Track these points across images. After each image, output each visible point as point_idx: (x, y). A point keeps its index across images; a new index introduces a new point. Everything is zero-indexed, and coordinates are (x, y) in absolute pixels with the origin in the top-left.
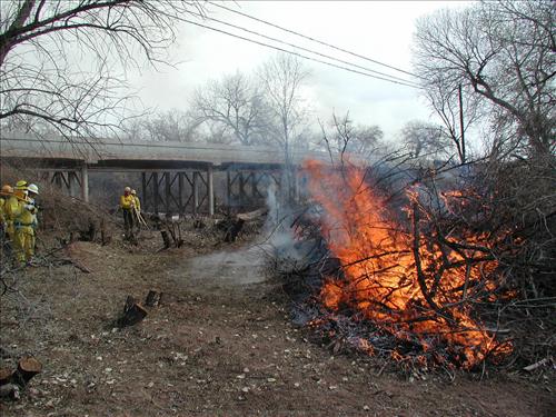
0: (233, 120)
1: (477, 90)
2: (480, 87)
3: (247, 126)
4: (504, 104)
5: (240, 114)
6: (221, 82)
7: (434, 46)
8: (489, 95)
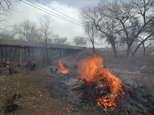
0: (26, 34)
1: (97, 28)
2: (98, 28)
3: (30, 36)
4: (104, 32)
5: (28, 32)
6: (22, 22)
7: (86, 16)
8: (100, 30)
